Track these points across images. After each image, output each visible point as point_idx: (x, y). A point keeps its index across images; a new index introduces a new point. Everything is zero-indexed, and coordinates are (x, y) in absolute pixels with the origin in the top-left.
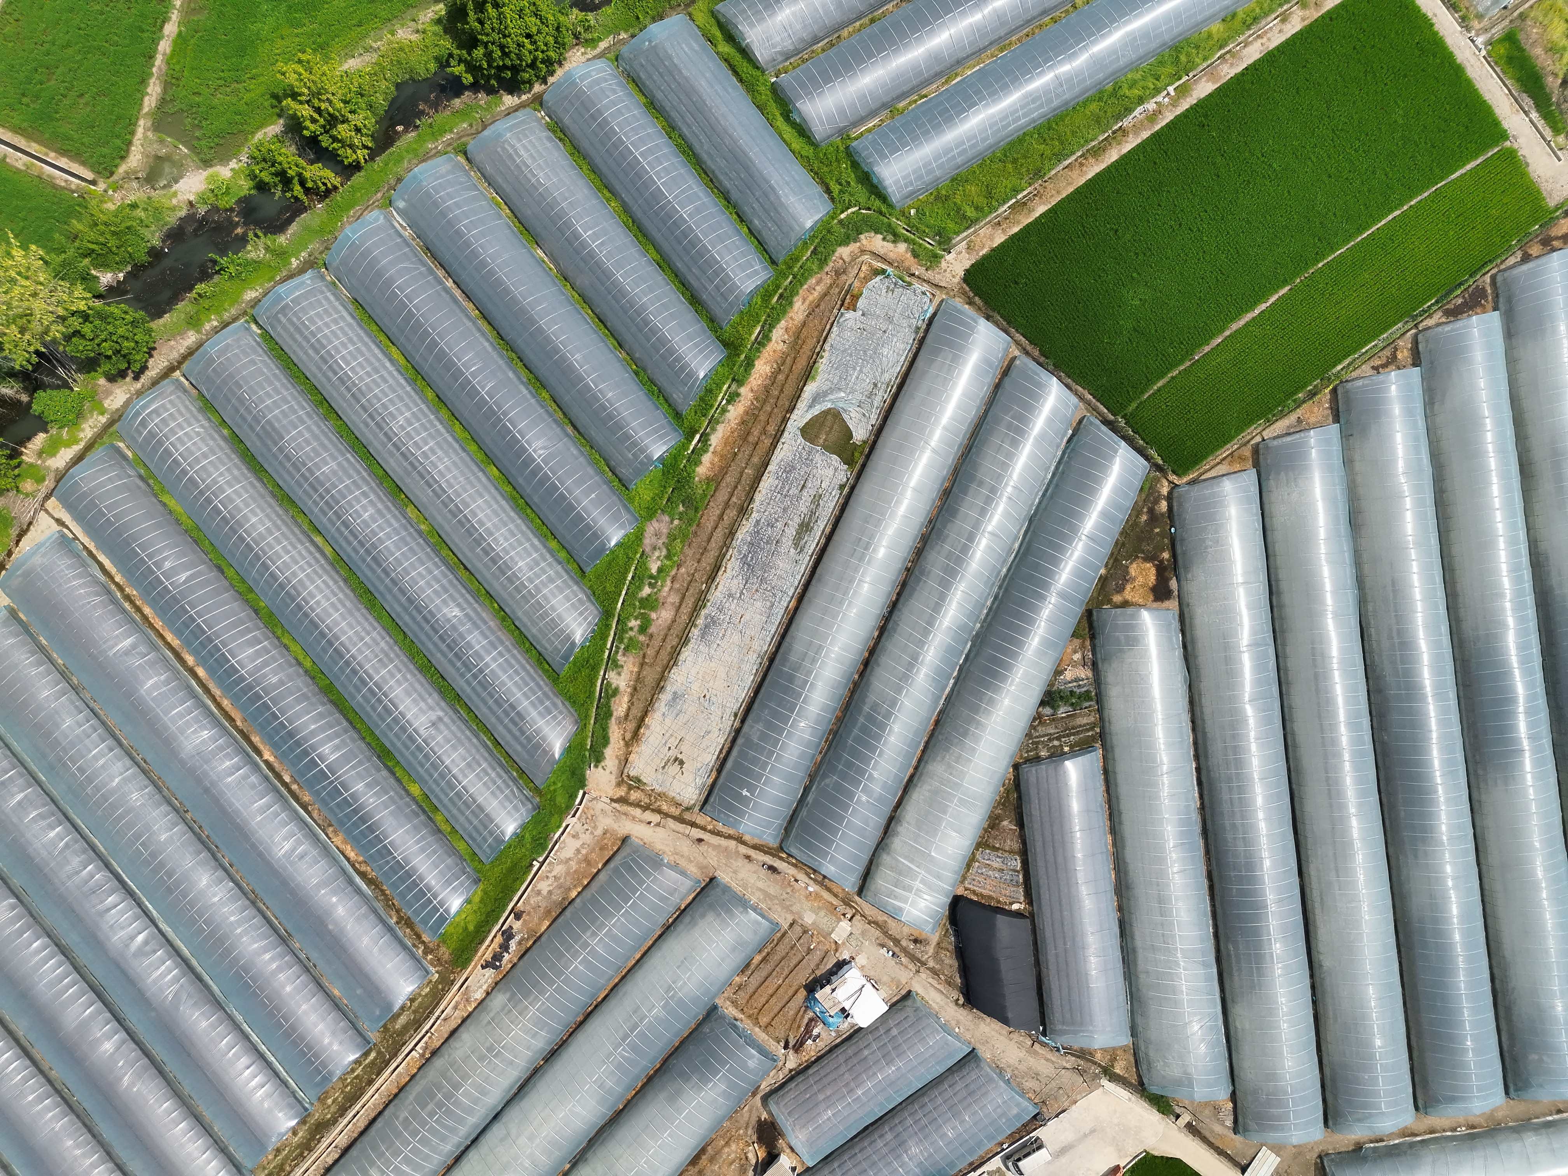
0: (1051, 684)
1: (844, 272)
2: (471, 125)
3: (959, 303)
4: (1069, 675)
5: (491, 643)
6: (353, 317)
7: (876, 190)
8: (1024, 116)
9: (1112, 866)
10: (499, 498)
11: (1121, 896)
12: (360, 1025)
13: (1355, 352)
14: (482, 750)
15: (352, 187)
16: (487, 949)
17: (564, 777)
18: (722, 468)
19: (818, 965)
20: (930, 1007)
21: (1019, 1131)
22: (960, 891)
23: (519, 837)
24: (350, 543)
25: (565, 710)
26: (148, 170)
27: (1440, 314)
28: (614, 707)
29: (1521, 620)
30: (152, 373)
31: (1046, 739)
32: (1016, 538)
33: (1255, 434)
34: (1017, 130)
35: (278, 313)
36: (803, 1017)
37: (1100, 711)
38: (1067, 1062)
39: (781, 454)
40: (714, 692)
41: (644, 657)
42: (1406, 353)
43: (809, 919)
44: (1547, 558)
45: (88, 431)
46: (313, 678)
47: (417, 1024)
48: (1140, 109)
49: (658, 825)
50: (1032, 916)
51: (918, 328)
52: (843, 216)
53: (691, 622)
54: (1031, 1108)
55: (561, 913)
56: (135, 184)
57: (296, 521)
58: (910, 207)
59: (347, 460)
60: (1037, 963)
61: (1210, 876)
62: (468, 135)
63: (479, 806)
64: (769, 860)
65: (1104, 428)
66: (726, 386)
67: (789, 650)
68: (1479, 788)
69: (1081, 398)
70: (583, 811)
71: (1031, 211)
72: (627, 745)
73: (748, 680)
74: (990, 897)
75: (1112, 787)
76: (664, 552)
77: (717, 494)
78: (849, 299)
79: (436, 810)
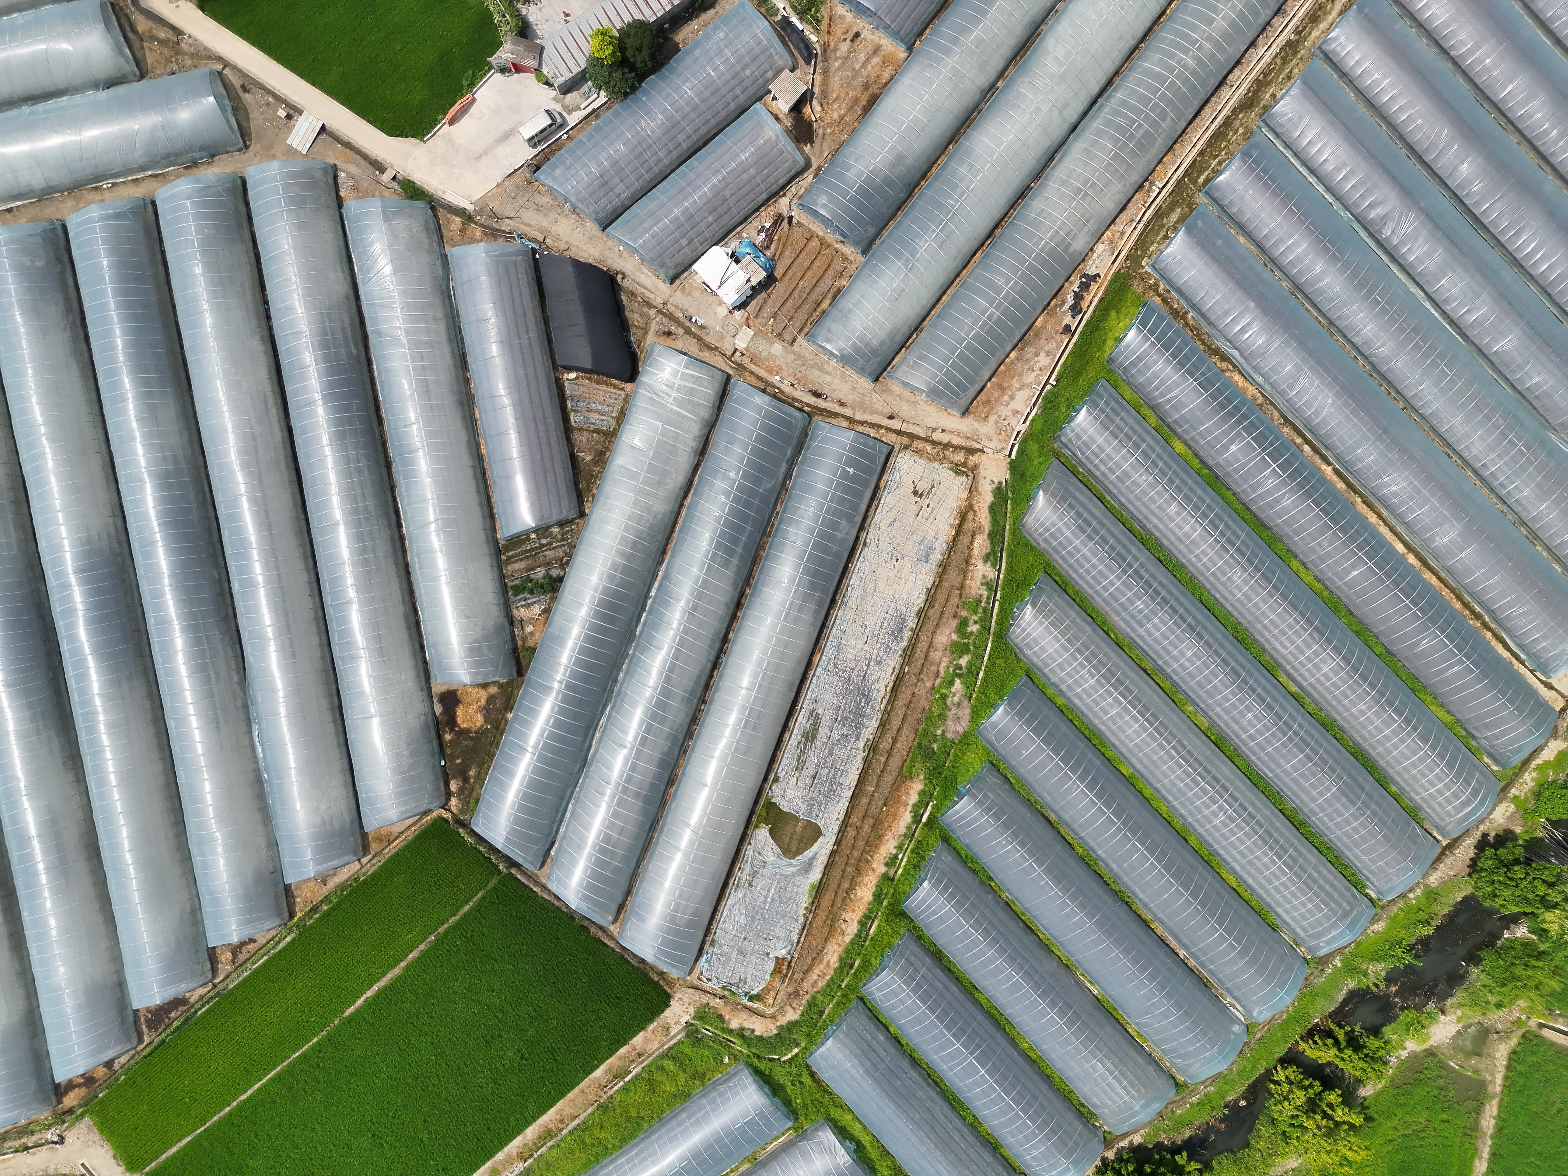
0: (554, 599)
1: (790, 995)
2: (1173, 1112)
3: (674, 973)
4: (536, 610)
5: (1115, 599)
6: (1276, 913)
7: (765, 1079)
9: (479, 422)
10: (1118, 744)
11: (467, 393)
12: (1216, 209)
13: (275, 955)
14: (1115, 491)
15: (1286, 1042)
16: (1096, 294)
17: (1032, 469)
18: (898, 789)
19: (765, 302)
20: (650, 269)
21: (552, 153)
22: (629, 387)
23: (1074, 405)
24: (1264, 689)
25: (1038, 537)
26: (1488, 1041)
27: (192, 1000)
28: (987, 543)
29: (87, 703)
30: (1470, 842)
31: (554, 545)
32: (598, 744)
33: (368, 865)
34: (629, 1150)
35: (1351, 911)
36: (776, 250)
37: (502, 577)
38: (509, 225)
39: (838, 809)
40: (888, 565)
41: (961, 595)
42: (223, 958)
43: (777, 348)
44: (64, 764)
45: (1529, 779)
46: (1289, 550)
47: (1159, 214)
49: (934, 430)
50: (555, 367)
51: (713, 944)
52: (796, 1050)
53: (916, 633)
54: (542, 177)
55: (1025, 335)
56: (1500, 1026)
57: (1317, 705)
58: (729, 1064)
59: (1272, 771)
60: (546, 321)
61: (380, 420)
62: (1174, 1102)
64: (821, 403)
65: (520, 861)
66: (900, 872)
67: (817, 612)
68: (116, 530)
69: (544, 887)
70: (1010, 438)
71: (609, 1071)
72: (970, 507)
73: (855, 580)
74: (598, 383)
75: (485, 501)
76: (949, 701)
77: (900, 763)
78: (781, 968)
79: (1157, 428)
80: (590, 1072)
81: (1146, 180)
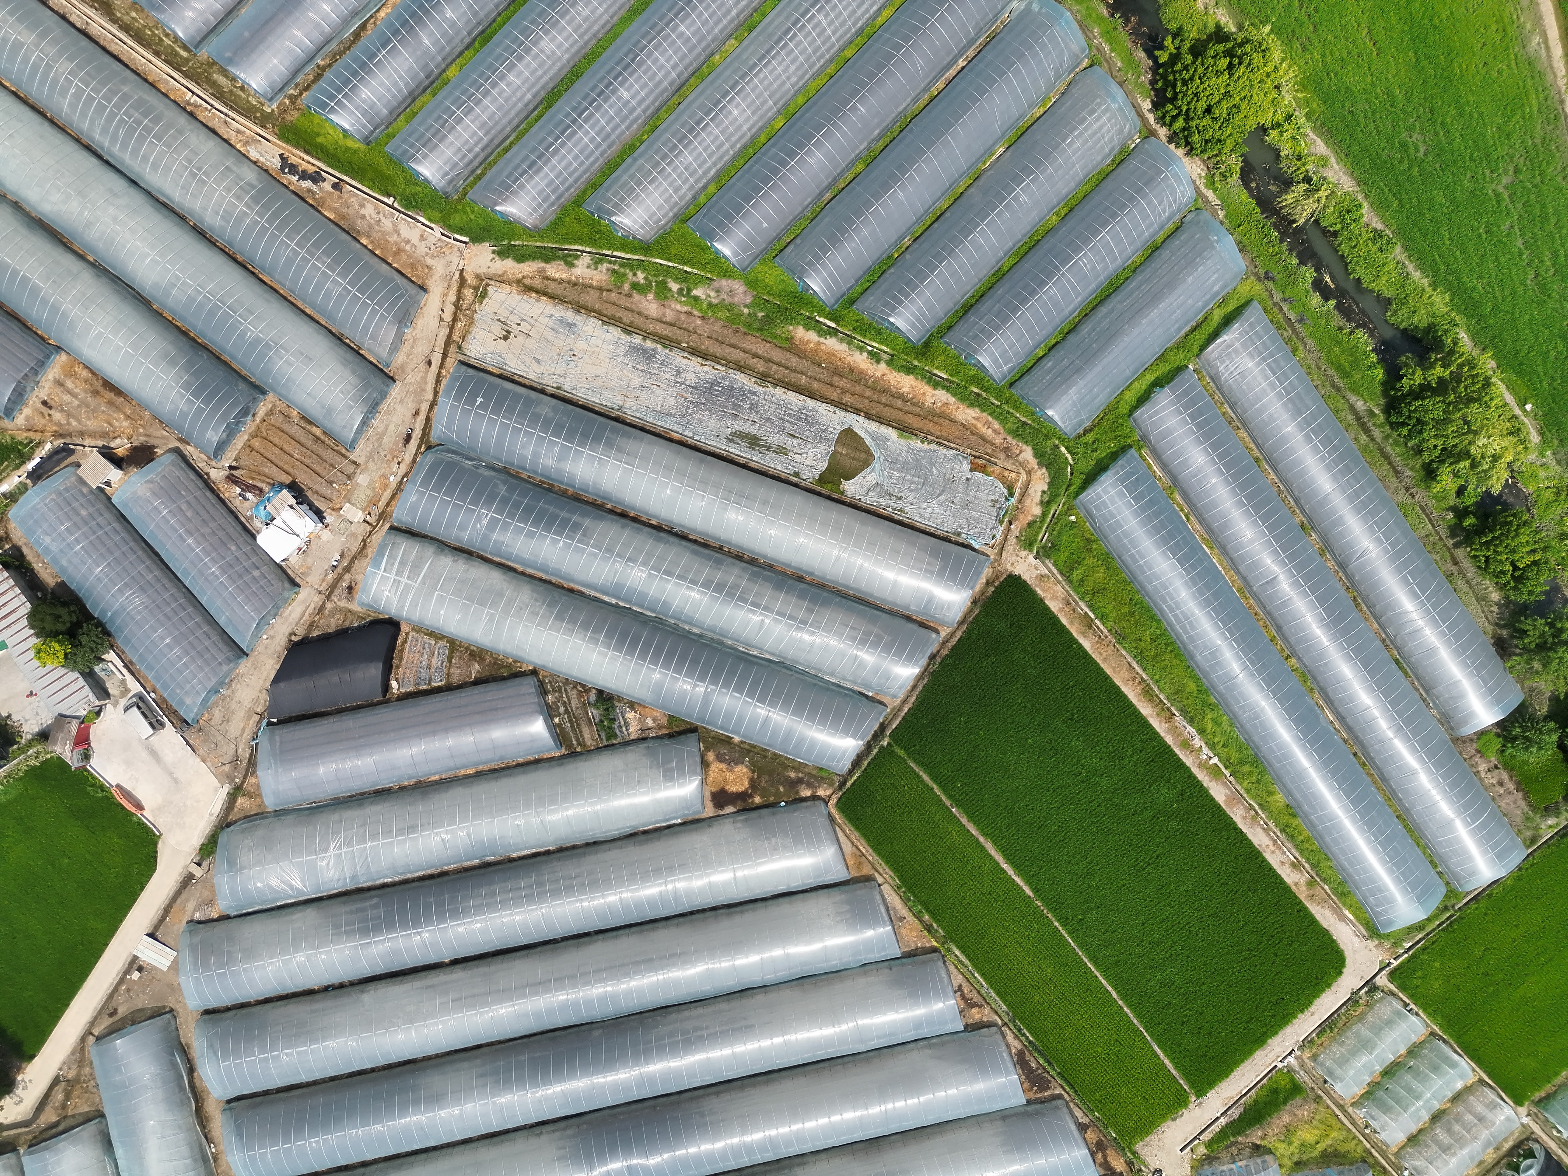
0: (620, 699)
1: (1008, 456)
2: (1120, 70)
3: (987, 572)
4: (630, 715)
5: (608, 135)
7: (1090, 478)
8: (1175, 616)
9: (443, 776)
10: (754, 131)
11: (414, 788)
12: (213, 37)
13: (974, 965)
14: (500, 136)
16: (301, 158)
17: (479, 220)
18: (804, 352)
19: (317, 492)
20: (284, 608)
21: (169, 707)
22: (404, 628)
23: (414, 178)
25: (547, 215)
27: (1019, 1047)
28: (554, 264)
31: (565, 699)
32: (761, 650)
33: (885, 876)
34: (1161, 611)
36: (263, 482)
37: (598, 750)
38: (244, 750)
39: (824, 411)
40: (580, 364)
41: (608, 291)
42: (977, 1017)
43: (362, 479)
47: (219, 95)
48: (1193, 731)
49: (442, 320)
50: (386, 702)
51: (957, 534)
52: (1063, 449)
53: (647, 335)
54: (192, 715)
55: (344, 230)
58: (1077, 515)
60: (340, 711)
61: (443, 874)
62: (1110, 68)
63: (445, 136)
64: (417, 435)
65: (876, 726)
66: (886, 349)
67: (627, 436)
68: (553, 1131)
69: (904, 702)
70: (448, 243)
71: (1084, 634)
72: (519, 282)
73: (595, 399)
74: (401, 659)
75: (522, 769)
76: (715, 301)
77: (778, 350)
78: (981, 464)
79: (434, 94)
80: (1085, 652)
81: (184, 109)
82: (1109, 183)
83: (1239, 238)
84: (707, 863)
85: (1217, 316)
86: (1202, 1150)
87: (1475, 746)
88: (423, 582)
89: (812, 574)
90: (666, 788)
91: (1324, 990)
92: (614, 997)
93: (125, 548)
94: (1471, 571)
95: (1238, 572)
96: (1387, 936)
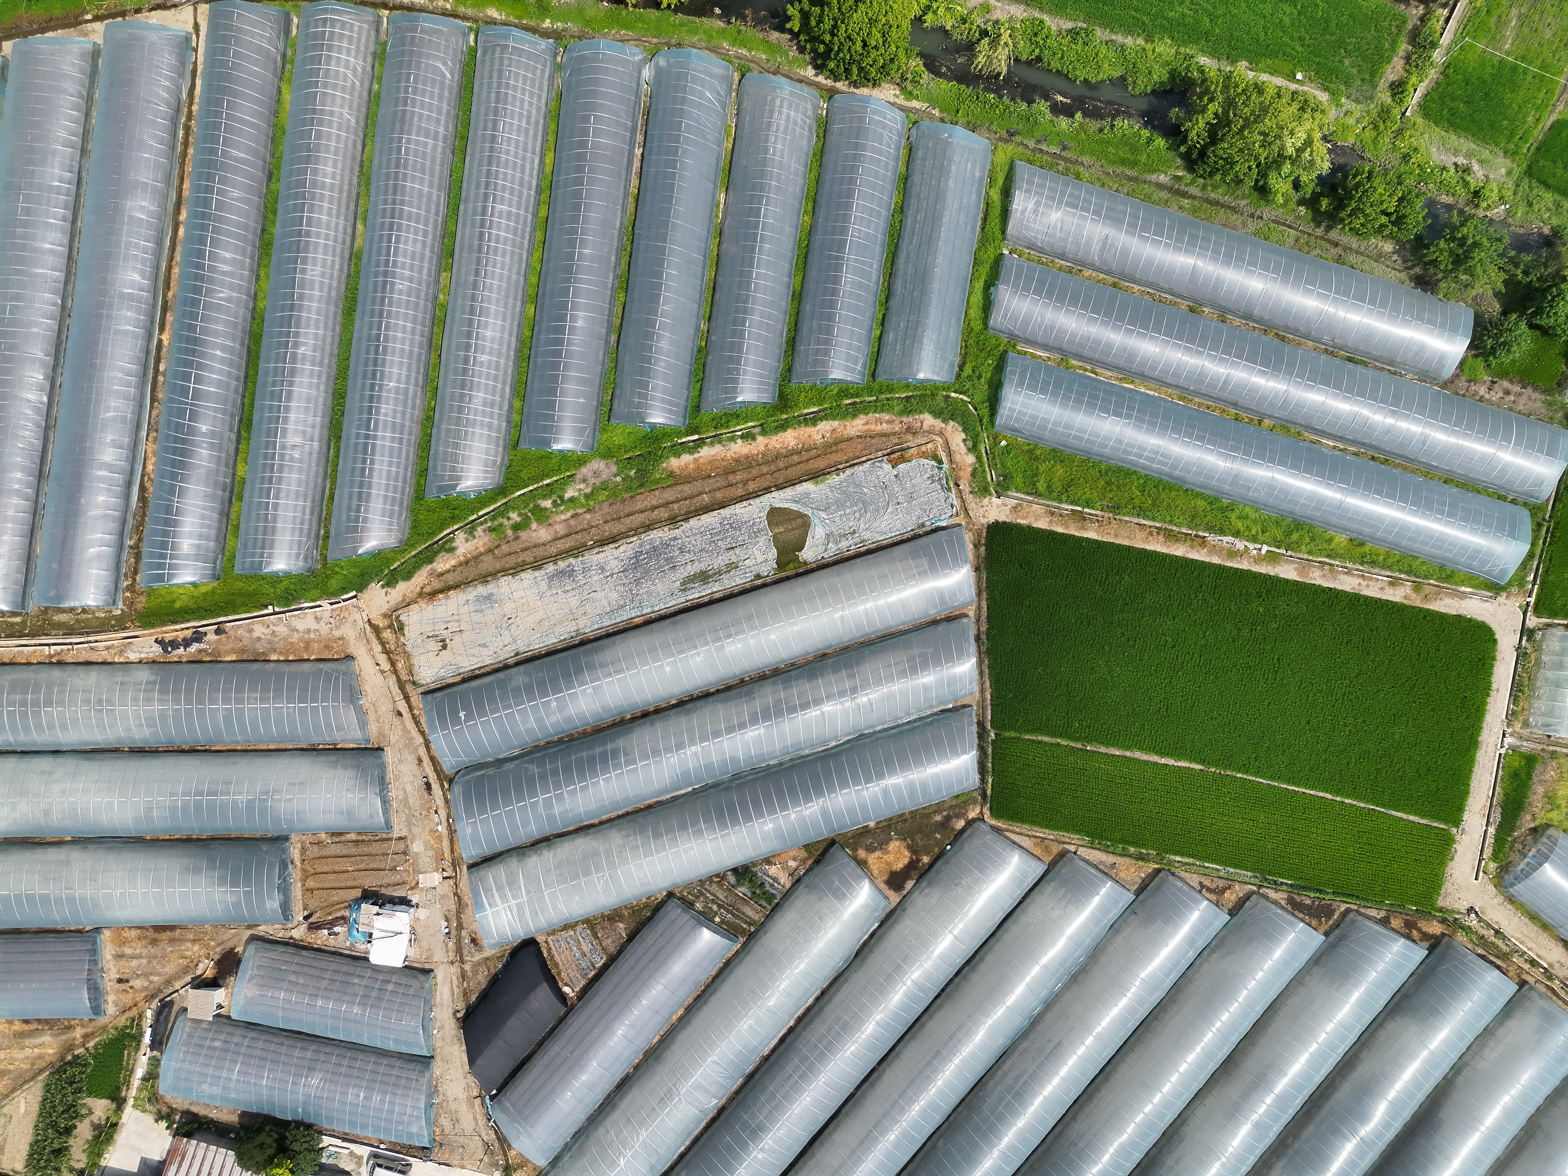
0: (755, 864)
1: (914, 434)
2: (768, 61)
3: (968, 538)
4: (773, 870)
5: (403, 426)
6: (547, 105)
7: (994, 401)
8: (1147, 458)
9: (662, 1033)
10: (515, 332)
11: (646, 1060)
12: (30, 589)
13: (1199, 859)
14: (317, 493)
15: (641, 14)
16: (173, 631)
17: (352, 570)
18: (689, 475)
19: (389, 885)
20: (434, 996)
21: (403, 1146)
22: (540, 939)
23: (276, 579)
24: (379, 254)
25: (402, 526)
27: (1285, 896)
28: (439, 559)
31: (711, 897)
32: (836, 738)
33: (1073, 842)
34: (1131, 463)
35: (498, 45)
36: (340, 909)
37: (768, 918)
38: (487, 1134)
39: (740, 510)
40: (519, 622)
41: (498, 546)
42: (1233, 898)
43: (417, 847)
44: (1181, 1141)
46: (253, 318)
47: (70, 631)
48: (1230, 539)
49: (382, 672)
50: (572, 1007)
51: (923, 525)
52: (953, 395)
53: (556, 558)
54: (427, 1139)
55: (251, 661)
57: (357, 200)
58: (1005, 438)
59: (439, 197)
60: (540, 1044)
61: (720, 1112)
62: (759, 66)
63: (274, 528)
64: (433, 778)
65: (975, 728)
66: (751, 424)
67: (602, 649)
69: (982, 691)
70: (341, 608)
71: (1083, 528)
72: (421, 595)
73: (552, 640)
74: (556, 965)
75: (720, 979)
76: (588, 490)
77: (668, 490)
78: (897, 456)
79: (241, 499)
80: (1097, 542)
82: (830, 157)
83: (965, 120)
84: (925, 943)
85: (995, 195)
86: (1492, 866)
87: (1463, 378)
88: (528, 892)
89: (830, 646)
90: (846, 909)
91: (1492, 666)
92: (932, 1105)
93: (273, 1047)
94: (1354, 242)
95: (1169, 385)
96: (1510, 584)
